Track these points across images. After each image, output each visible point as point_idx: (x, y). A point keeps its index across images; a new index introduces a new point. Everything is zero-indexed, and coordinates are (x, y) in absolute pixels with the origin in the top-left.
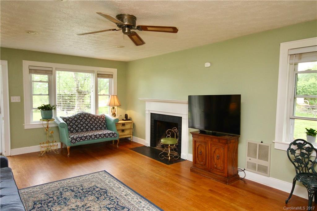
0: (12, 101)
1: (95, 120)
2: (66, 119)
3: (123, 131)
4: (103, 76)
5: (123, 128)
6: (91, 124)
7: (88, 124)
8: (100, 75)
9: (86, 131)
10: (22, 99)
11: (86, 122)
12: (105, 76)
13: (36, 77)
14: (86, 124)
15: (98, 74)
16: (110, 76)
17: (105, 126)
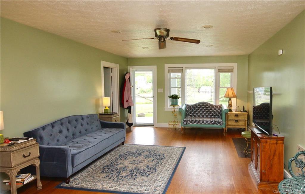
0: (158, 92)
1: (211, 109)
2: (189, 106)
3: (236, 121)
4: (224, 70)
5: (237, 118)
6: (207, 112)
7: (204, 111)
8: (221, 70)
9: (202, 117)
10: (164, 90)
11: (203, 110)
12: (226, 70)
13: (172, 75)
14: (202, 111)
15: (218, 69)
16: (230, 70)
17: (219, 115)
